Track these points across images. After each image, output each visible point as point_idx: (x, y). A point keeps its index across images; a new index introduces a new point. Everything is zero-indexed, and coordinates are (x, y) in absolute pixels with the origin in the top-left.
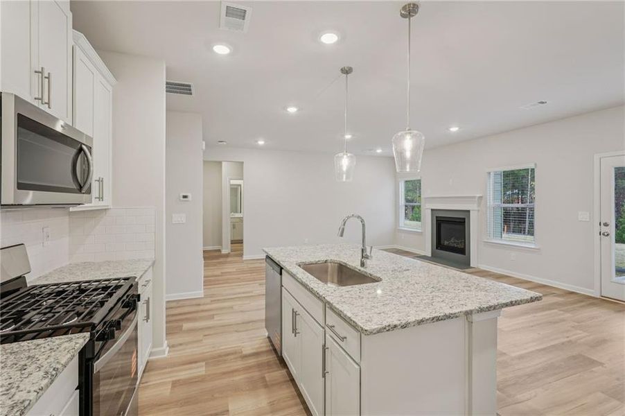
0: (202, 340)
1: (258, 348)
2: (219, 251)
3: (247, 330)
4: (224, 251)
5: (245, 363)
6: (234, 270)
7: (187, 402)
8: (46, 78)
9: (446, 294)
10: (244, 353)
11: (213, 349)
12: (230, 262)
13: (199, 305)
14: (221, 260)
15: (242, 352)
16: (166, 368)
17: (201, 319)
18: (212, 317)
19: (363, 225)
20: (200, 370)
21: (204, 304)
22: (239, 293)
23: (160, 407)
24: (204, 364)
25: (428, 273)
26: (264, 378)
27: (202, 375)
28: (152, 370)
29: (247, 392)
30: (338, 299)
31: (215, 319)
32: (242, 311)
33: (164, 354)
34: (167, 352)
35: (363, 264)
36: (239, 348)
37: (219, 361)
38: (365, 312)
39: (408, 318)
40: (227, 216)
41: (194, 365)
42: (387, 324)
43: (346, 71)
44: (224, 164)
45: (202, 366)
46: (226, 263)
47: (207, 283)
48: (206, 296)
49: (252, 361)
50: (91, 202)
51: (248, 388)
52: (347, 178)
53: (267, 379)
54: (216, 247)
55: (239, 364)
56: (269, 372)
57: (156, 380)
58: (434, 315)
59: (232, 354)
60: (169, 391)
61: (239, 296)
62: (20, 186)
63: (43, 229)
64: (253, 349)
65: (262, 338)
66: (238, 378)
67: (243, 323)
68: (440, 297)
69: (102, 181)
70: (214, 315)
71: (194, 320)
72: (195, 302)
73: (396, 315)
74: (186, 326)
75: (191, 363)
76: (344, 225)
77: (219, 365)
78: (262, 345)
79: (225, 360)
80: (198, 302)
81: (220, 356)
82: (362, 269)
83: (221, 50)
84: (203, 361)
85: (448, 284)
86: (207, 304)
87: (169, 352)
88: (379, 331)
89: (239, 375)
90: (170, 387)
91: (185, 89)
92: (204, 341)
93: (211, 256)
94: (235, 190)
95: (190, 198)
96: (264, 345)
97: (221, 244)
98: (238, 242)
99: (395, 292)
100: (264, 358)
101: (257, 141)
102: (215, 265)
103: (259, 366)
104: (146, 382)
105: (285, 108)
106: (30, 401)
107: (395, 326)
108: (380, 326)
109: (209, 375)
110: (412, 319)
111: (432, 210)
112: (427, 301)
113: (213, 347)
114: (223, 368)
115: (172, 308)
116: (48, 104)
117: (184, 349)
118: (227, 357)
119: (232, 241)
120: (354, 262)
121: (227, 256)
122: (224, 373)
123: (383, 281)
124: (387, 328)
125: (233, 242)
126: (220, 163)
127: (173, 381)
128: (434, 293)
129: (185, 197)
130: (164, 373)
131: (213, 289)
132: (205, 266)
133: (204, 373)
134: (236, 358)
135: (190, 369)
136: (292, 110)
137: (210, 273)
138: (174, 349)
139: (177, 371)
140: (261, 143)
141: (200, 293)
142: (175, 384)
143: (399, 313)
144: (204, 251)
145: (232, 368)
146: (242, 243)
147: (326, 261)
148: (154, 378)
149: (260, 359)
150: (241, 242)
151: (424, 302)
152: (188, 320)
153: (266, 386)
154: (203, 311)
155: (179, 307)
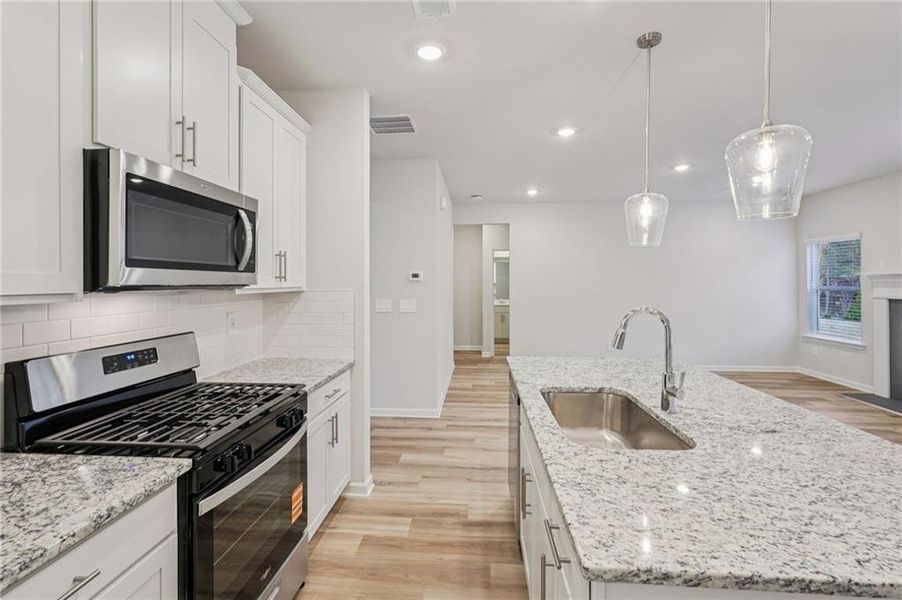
0: (418, 483)
1: (493, 515)
2: (480, 353)
3: (483, 482)
4: (485, 355)
5: (465, 534)
6: (493, 384)
7: (373, 574)
8: (189, 129)
9: (861, 516)
10: (471, 518)
11: (429, 501)
12: (491, 371)
13: (430, 429)
14: (479, 366)
15: (466, 516)
16: (362, 513)
17: (428, 450)
18: (441, 451)
19: (668, 330)
20: (402, 529)
21: (436, 429)
22: (489, 420)
23: (338, 571)
24: (410, 520)
25: (828, 448)
26: (487, 569)
27: (402, 539)
28: (346, 512)
29: (456, 586)
30: (570, 475)
31: (446, 454)
32: (485, 450)
33: (365, 492)
34: (370, 491)
35: (665, 405)
36: (463, 508)
37: (431, 522)
38: (610, 520)
39: (713, 562)
40: (490, 302)
41: (396, 519)
42: (644, 567)
43: (649, 42)
44: (484, 226)
45: (406, 524)
46: (483, 371)
47: (449, 398)
48: (443, 418)
49: (477, 535)
50: (256, 283)
51: (458, 579)
52: (649, 240)
53: (493, 573)
54: (476, 348)
55: (458, 535)
56: (497, 562)
57: (345, 528)
58: (793, 575)
59: (452, 515)
60: (355, 549)
61: (487, 424)
62: (131, 262)
63: (228, 314)
64: (484, 514)
65: (503, 499)
66: (451, 558)
67: (481, 469)
68: (837, 522)
69: (285, 256)
70: (444, 448)
71: (419, 450)
72: (427, 424)
73: (683, 545)
74: (406, 457)
75: (395, 515)
76: (625, 326)
77: (427, 528)
78: (500, 511)
79: (440, 523)
80: (428, 424)
81: (434, 514)
82: (663, 415)
83: (430, 53)
84: (411, 515)
85: (879, 486)
86: (439, 429)
87: (373, 491)
88: (621, 578)
89: (451, 553)
90: (359, 543)
91: (402, 125)
92: (420, 486)
93: (465, 360)
94: (504, 266)
95: (421, 278)
96: (504, 512)
97: (480, 343)
98: (503, 341)
99: (710, 482)
100: (496, 535)
101: (526, 191)
102: (468, 373)
103: (487, 546)
104: (334, 528)
105: (554, 131)
106: (45, 550)
107: (667, 577)
108: (624, 567)
109: (413, 541)
110: (720, 568)
111: (890, 301)
112: (789, 525)
113: (430, 498)
114: (433, 534)
115: (396, 428)
116: (193, 160)
117: (393, 492)
118: (444, 519)
119: (495, 339)
120: (649, 400)
121: (488, 361)
122: (432, 544)
123: (697, 450)
124: (644, 577)
125: (497, 341)
126: (481, 226)
127: (365, 536)
128: (819, 507)
129: (415, 276)
130: (359, 521)
131: (455, 409)
132: (453, 374)
133: (405, 535)
134: (456, 523)
135: (392, 523)
136: (566, 133)
137: (458, 385)
138: (382, 488)
139: (374, 522)
140: (532, 192)
141: (436, 412)
142: (367, 541)
143: (694, 541)
144: (455, 352)
145: (444, 539)
146: (508, 343)
147: (601, 391)
148: (345, 525)
149: (490, 534)
150: (506, 342)
151: (780, 525)
152: (409, 449)
153: (487, 585)
154: (433, 439)
155: (405, 428)
